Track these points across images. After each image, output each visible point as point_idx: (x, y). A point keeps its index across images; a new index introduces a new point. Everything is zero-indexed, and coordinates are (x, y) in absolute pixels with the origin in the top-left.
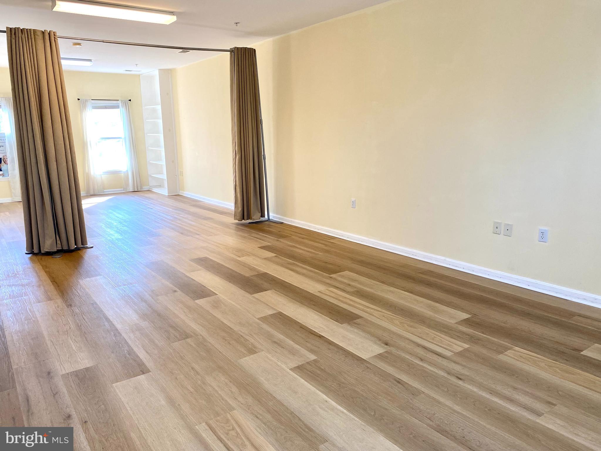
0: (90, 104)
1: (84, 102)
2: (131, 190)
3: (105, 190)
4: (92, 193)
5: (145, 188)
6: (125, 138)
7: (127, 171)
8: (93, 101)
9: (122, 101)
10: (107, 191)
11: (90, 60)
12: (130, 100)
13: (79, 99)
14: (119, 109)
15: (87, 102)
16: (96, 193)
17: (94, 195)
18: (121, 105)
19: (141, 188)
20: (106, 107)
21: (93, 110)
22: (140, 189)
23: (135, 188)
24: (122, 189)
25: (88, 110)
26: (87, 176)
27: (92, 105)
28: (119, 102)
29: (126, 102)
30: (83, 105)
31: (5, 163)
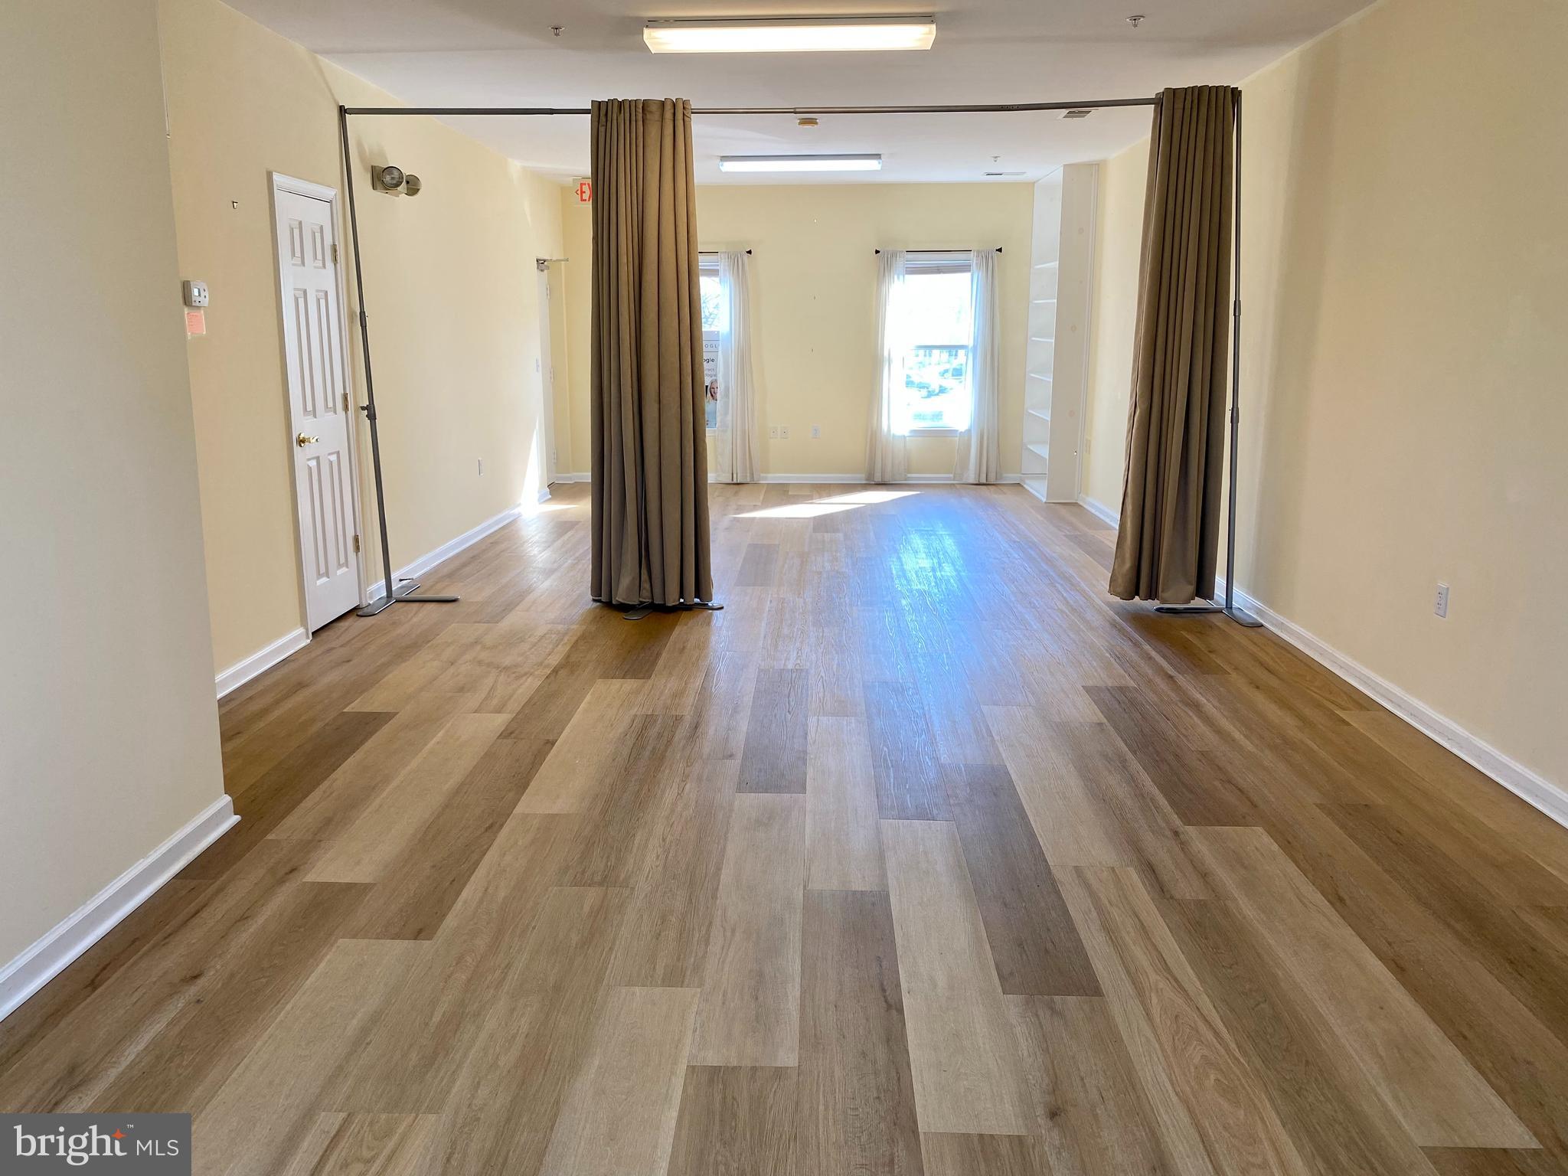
0: (900, 263)
1: (887, 258)
2: (972, 481)
3: (909, 475)
4: (878, 478)
5: (1010, 477)
6: (975, 347)
7: (969, 431)
8: (910, 256)
9: (978, 252)
10: (914, 477)
11: (877, 156)
12: (1000, 250)
13: (877, 252)
14: (967, 275)
15: (896, 257)
16: (888, 479)
17: (883, 485)
18: (974, 261)
19: (998, 475)
20: (938, 270)
21: (906, 276)
22: (996, 479)
23: (981, 475)
24: (952, 475)
25: (896, 277)
26: (873, 438)
27: (907, 264)
28: (972, 257)
29: (989, 255)
30: (885, 266)
31: (714, 397)
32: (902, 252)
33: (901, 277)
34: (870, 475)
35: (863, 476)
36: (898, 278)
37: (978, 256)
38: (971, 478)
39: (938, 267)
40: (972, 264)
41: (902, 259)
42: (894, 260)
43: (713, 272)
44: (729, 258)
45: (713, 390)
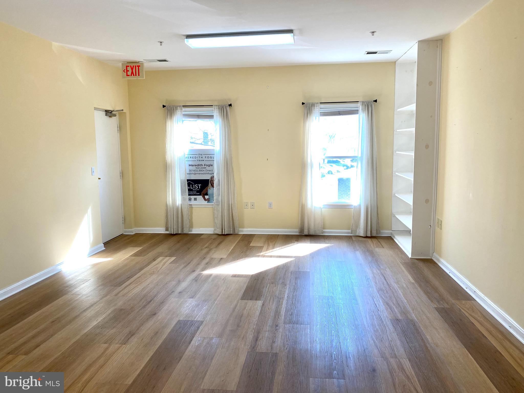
0: (317, 111)
1: (309, 107)
2: (362, 234)
3: (324, 231)
4: (306, 232)
5: (385, 233)
6: (362, 158)
7: (360, 205)
8: (322, 106)
9: (363, 102)
10: (328, 232)
12: (376, 101)
13: (303, 104)
14: (357, 116)
15: (314, 106)
16: (312, 233)
18: (361, 108)
19: (378, 231)
21: (321, 117)
22: (377, 234)
23: (368, 232)
24: (350, 231)
25: (314, 118)
26: (302, 209)
27: (320, 110)
28: (359, 105)
29: (370, 104)
30: (308, 111)
31: (213, 186)
32: (318, 103)
33: (317, 118)
34: (302, 230)
35: (297, 230)
36: (316, 118)
37: (362, 105)
38: (361, 232)
39: (339, 111)
40: (359, 109)
41: (318, 107)
42: (313, 108)
43: (211, 117)
44: (218, 109)
45: (212, 182)
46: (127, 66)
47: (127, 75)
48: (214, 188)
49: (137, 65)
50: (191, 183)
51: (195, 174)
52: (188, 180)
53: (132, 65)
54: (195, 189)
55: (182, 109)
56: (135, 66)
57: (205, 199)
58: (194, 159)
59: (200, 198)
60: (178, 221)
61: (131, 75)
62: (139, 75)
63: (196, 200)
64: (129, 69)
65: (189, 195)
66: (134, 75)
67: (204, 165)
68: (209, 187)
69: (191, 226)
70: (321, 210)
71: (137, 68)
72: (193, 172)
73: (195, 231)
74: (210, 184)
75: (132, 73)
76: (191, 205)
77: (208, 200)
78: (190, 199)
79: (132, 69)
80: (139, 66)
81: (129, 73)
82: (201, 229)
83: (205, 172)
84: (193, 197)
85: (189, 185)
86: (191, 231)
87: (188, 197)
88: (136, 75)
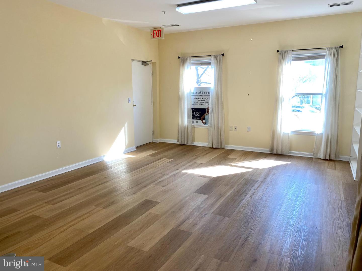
0: (289, 56)
1: (283, 53)
2: (322, 157)
3: (290, 151)
4: (275, 152)
5: (343, 158)
6: (326, 94)
7: (322, 134)
8: (294, 52)
9: (330, 48)
10: (294, 153)
12: (342, 47)
13: (278, 51)
14: (324, 60)
15: (287, 53)
16: (279, 152)
17: (277, 155)
18: (327, 53)
19: (335, 156)
21: (292, 62)
22: (335, 158)
23: (327, 156)
24: (312, 154)
25: (287, 62)
26: (273, 133)
27: (292, 56)
28: (327, 51)
29: (336, 49)
30: (282, 57)
31: (208, 113)
32: (290, 50)
33: (289, 62)
34: (272, 150)
35: (269, 149)
36: (288, 62)
37: (329, 50)
39: (308, 57)
40: (326, 54)
41: (290, 54)
42: (286, 54)
43: (209, 64)
44: (214, 58)
45: (208, 110)
46: (154, 31)
47: (154, 37)
48: (209, 115)
49: (159, 29)
50: (194, 111)
51: (197, 104)
52: (192, 109)
53: (156, 30)
54: (197, 115)
55: (190, 59)
56: (159, 30)
57: (203, 122)
58: (197, 94)
59: (200, 121)
60: (185, 136)
61: (156, 37)
62: (160, 37)
63: (197, 123)
64: (155, 32)
65: (192, 119)
66: (157, 37)
67: (203, 99)
68: (206, 114)
69: (193, 141)
70: (289, 135)
71: (159, 31)
72: (196, 103)
73: (196, 144)
74: (207, 112)
75: (157, 35)
76: (194, 126)
77: (205, 123)
78: (193, 122)
79: (157, 33)
80: (160, 30)
81: (155, 35)
82: (200, 143)
83: (204, 103)
84: (195, 120)
85: (193, 112)
86: (194, 144)
87: (192, 120)
88: (159, 37)
